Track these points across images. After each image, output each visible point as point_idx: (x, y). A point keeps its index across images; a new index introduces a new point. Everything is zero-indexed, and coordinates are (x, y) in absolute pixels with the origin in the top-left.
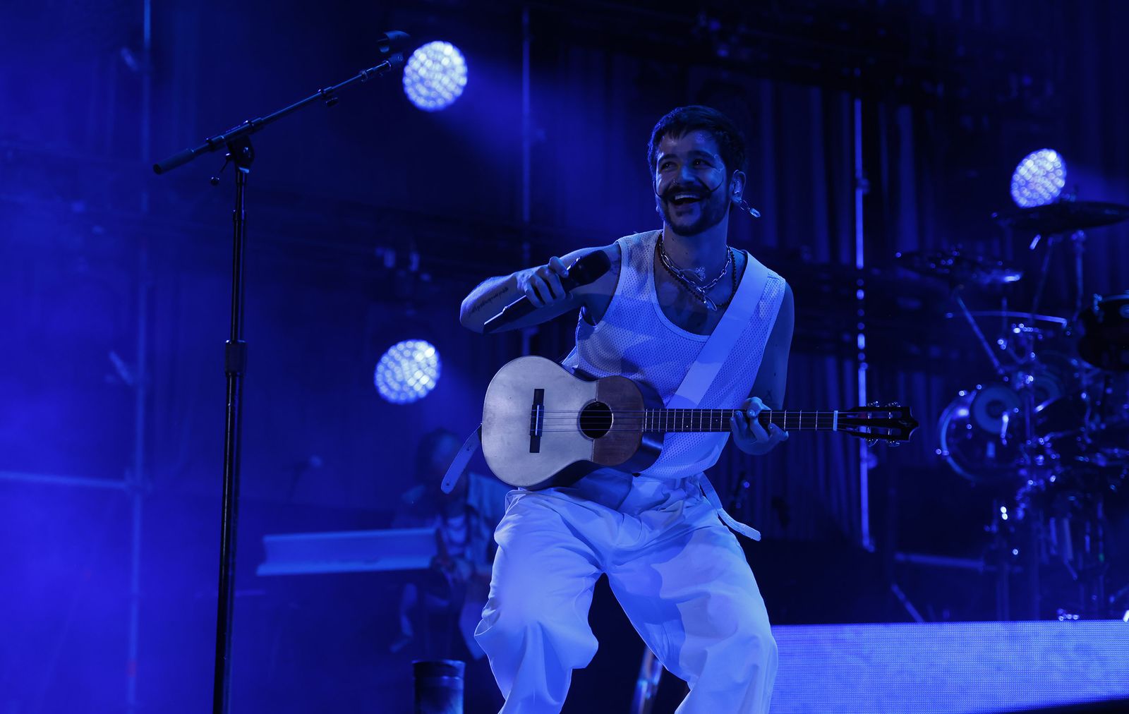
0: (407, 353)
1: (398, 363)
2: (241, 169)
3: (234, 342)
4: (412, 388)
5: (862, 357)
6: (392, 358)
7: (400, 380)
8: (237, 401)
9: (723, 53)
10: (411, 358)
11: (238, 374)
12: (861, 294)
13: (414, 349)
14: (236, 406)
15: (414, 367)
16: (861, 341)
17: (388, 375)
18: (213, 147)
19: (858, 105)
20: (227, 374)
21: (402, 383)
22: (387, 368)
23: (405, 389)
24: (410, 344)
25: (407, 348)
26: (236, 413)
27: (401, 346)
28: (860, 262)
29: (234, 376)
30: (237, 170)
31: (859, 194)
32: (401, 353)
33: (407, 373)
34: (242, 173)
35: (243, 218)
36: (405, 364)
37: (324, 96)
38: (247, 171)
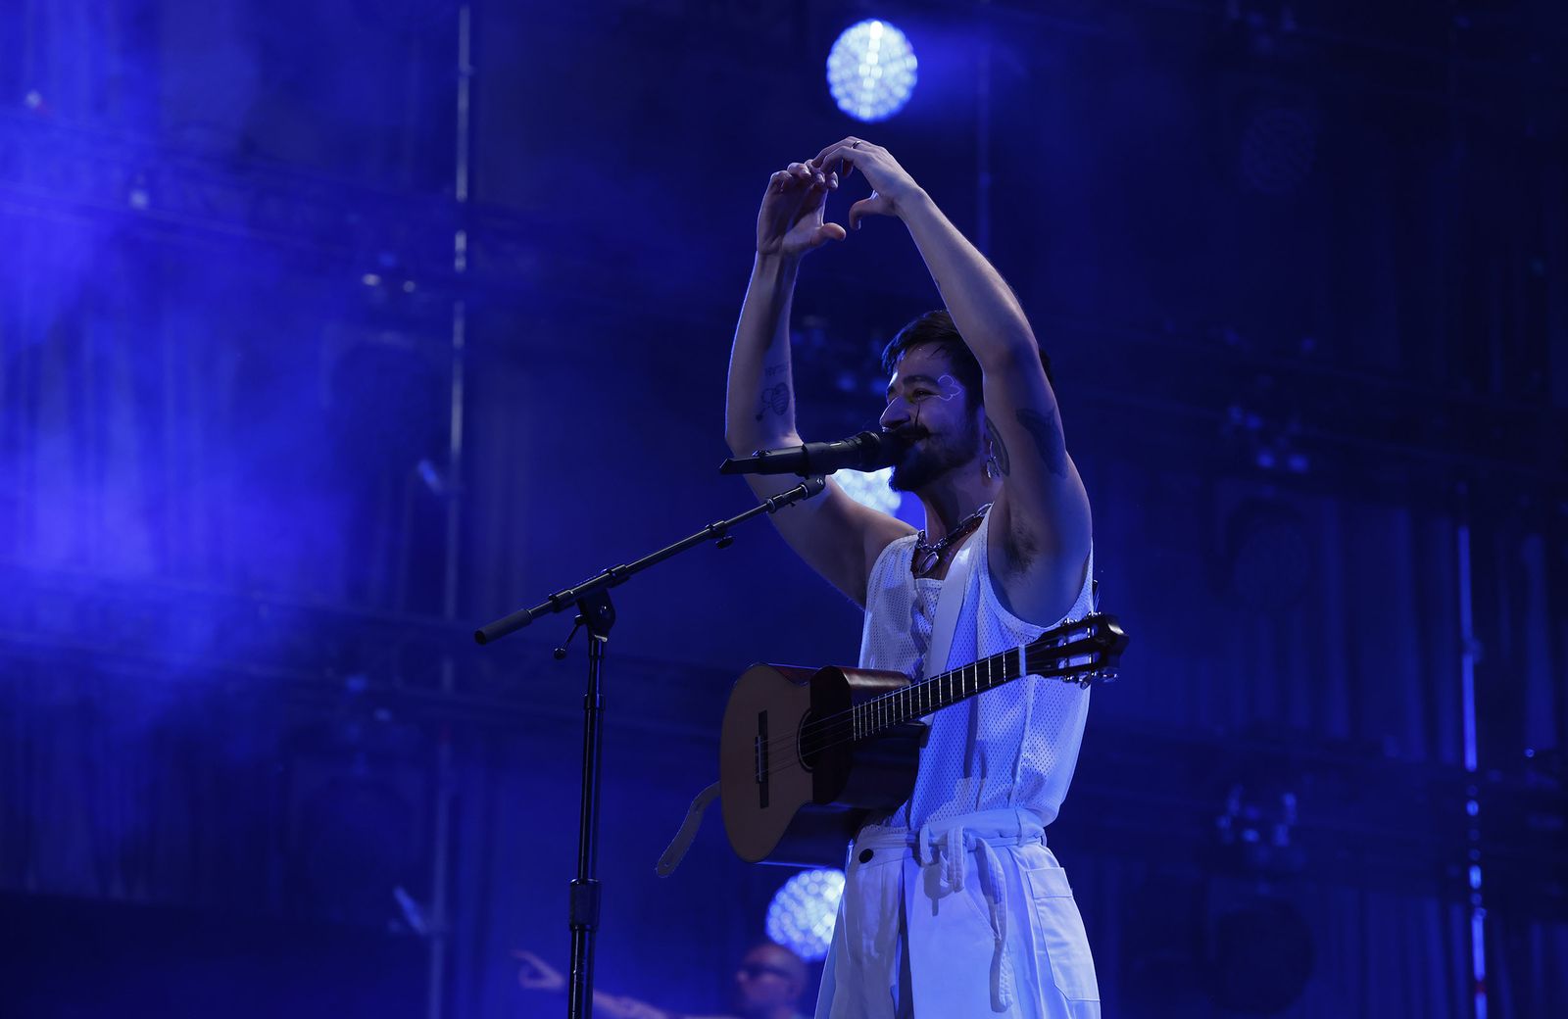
0: (814, 889)
1: (800, 903)
2: (597, 636)
3: (583, 882)
4: (820, 939)
5: (1476, 899)
6: (792, 896)
7: (803, 928)
8: (586, 967)
9: (1266, 461)
10: (819, 896)
11: (588, 927)
12: (1473, 808)
13: (822, 883)
14: (584, 973)
15: (824, 906)
16: (1476, 877)
17: (787, 921)
18: (558, 605)
19: (1464, 537)
20: (572, 928)
21: (807, 932)
22: (784, 909)
23: (811, 941)
24: (818, 875)
25: (812, 881)
26: (584, 983)
27: (804, 878)
28: (1471, 760)
29: (582, 931)
30: (591, 638)
31: (1468, 664)
32: (805, 888)
33: (813, 918)
34: (597, 640)
35: (598, 705)
36: (811, 904)
37: (715, 534)
38: (605, 639)
